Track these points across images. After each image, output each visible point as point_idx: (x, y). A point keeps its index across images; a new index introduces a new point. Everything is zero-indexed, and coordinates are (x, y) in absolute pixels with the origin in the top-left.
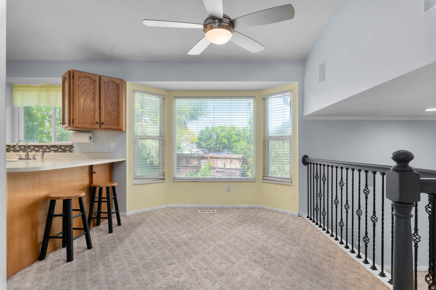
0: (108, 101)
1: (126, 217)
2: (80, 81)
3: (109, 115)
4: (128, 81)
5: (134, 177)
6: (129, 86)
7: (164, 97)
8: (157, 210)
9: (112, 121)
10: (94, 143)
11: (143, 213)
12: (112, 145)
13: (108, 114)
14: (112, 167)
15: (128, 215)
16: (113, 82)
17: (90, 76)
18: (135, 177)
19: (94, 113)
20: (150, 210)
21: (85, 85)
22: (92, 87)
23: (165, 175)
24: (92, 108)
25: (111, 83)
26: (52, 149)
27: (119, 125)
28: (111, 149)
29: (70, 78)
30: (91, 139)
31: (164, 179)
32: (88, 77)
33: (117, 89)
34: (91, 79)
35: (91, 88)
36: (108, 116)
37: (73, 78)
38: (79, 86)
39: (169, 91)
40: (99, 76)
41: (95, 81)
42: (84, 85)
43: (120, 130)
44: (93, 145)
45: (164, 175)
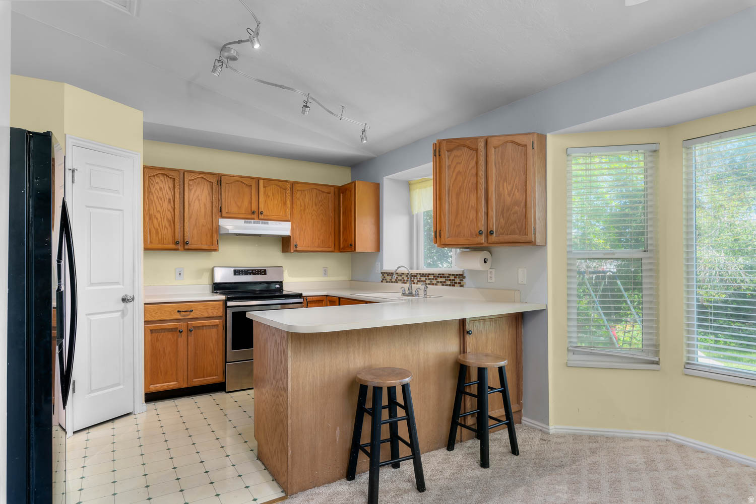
0: (503, 185)
1: (545, 437)
2: (451, 158)
3: (505, 215)
4: (549, 132)
5: (568, 348)
6: (553, 143)
7: (653, 147)
8: (630, 439)
9: (511, 225)
10: (493, 271)
11: (590, 437)
12: (522, 275)
13: (502, 213)
14: (519, 319)
15: (552, 431)
16: (513, 142)
17: (468, 142)
18: (570, 348)
19: (477, 213)
20: (612, 434)
21: (460, 163)
22: (473, 163)
23: (661, 352)
24: (472, 206)
25: (510, 145)
26: (440, 279)
27: (526, 234)
28: (519, 283)
29: (436, 156)
30: (485, 262)
31: (657, 363)
32: (464, 146)
33: (523, 157)
34: (468, 147)
35: (471, 166)
36: (503, 217)
37: (440, 155)
38: (449, 167)
39: (669, 127)
40: (485, 138)
41: (476, 150)
42: (457, 163)
43: (530, 243)
44: (491, 273)
45: (657, 353)
